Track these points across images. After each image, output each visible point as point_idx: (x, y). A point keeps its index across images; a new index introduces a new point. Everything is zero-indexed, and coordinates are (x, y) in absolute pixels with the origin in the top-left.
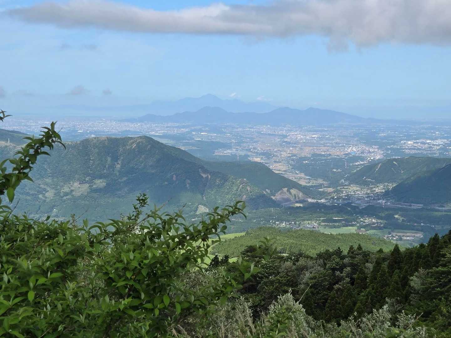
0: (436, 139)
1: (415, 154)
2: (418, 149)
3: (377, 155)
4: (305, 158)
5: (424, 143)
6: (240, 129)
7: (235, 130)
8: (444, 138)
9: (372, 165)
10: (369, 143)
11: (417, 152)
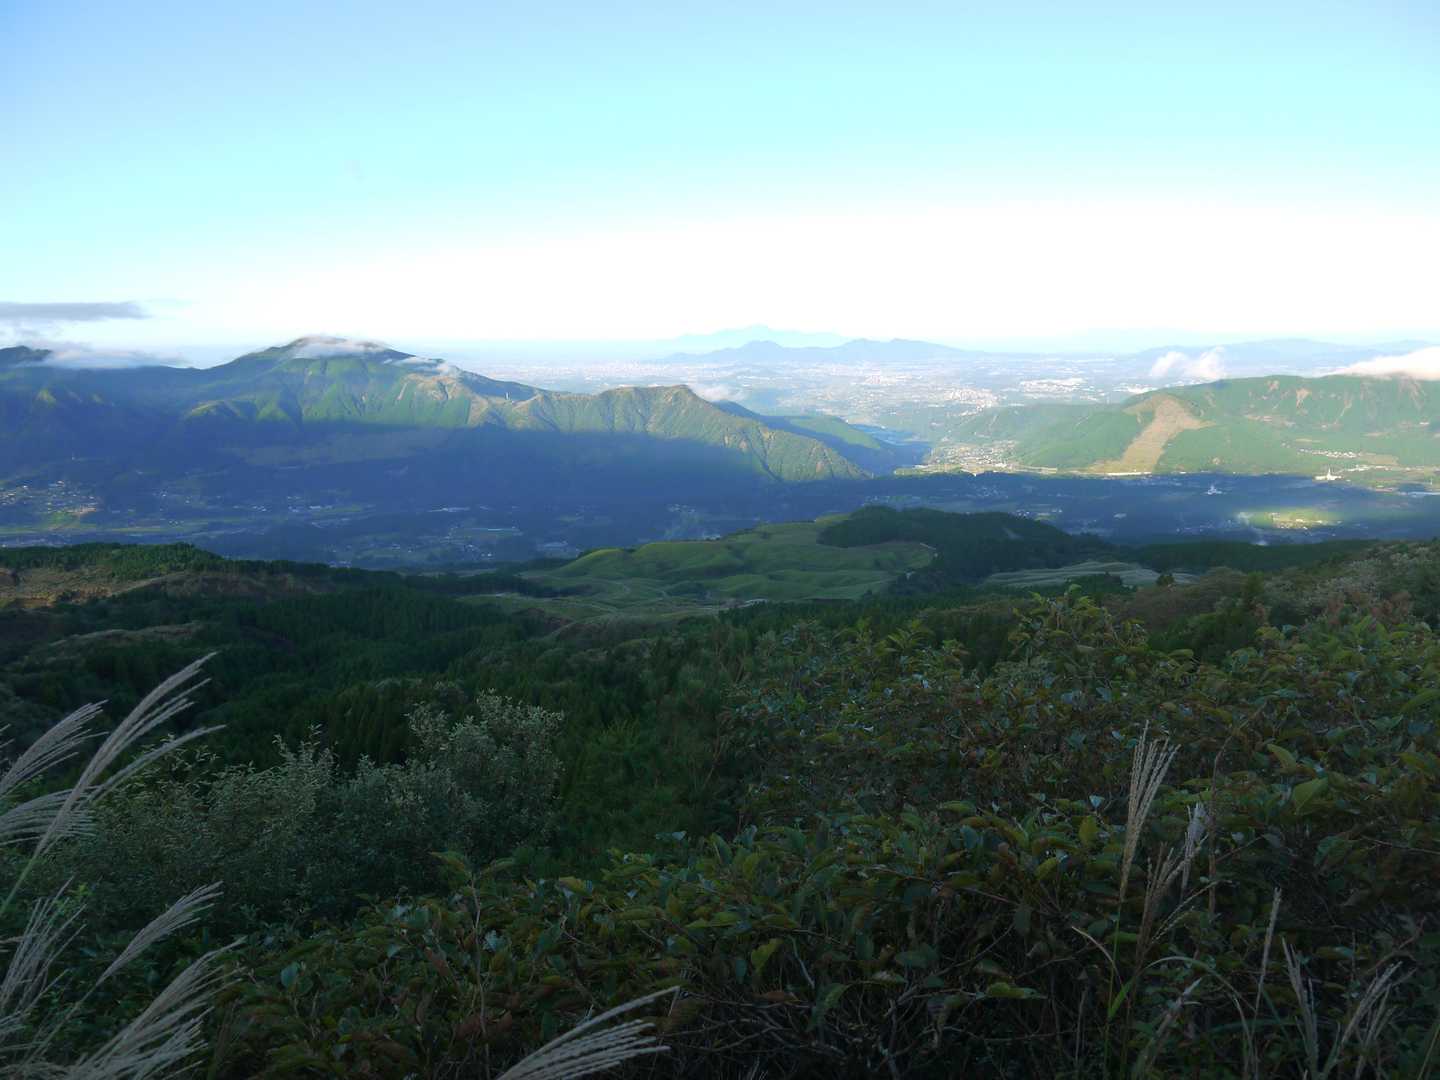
0: (1067, 377)
1: (1040, 399)
2: (1044, 393)
3: (988, 401)
4: (893, 409)
5: (1050, 384)
6: (801, 371)
7: (796, 371)
8: (1076, 377)
9: (986, 415)
10: (976, 386)
11: (1041, 396)
